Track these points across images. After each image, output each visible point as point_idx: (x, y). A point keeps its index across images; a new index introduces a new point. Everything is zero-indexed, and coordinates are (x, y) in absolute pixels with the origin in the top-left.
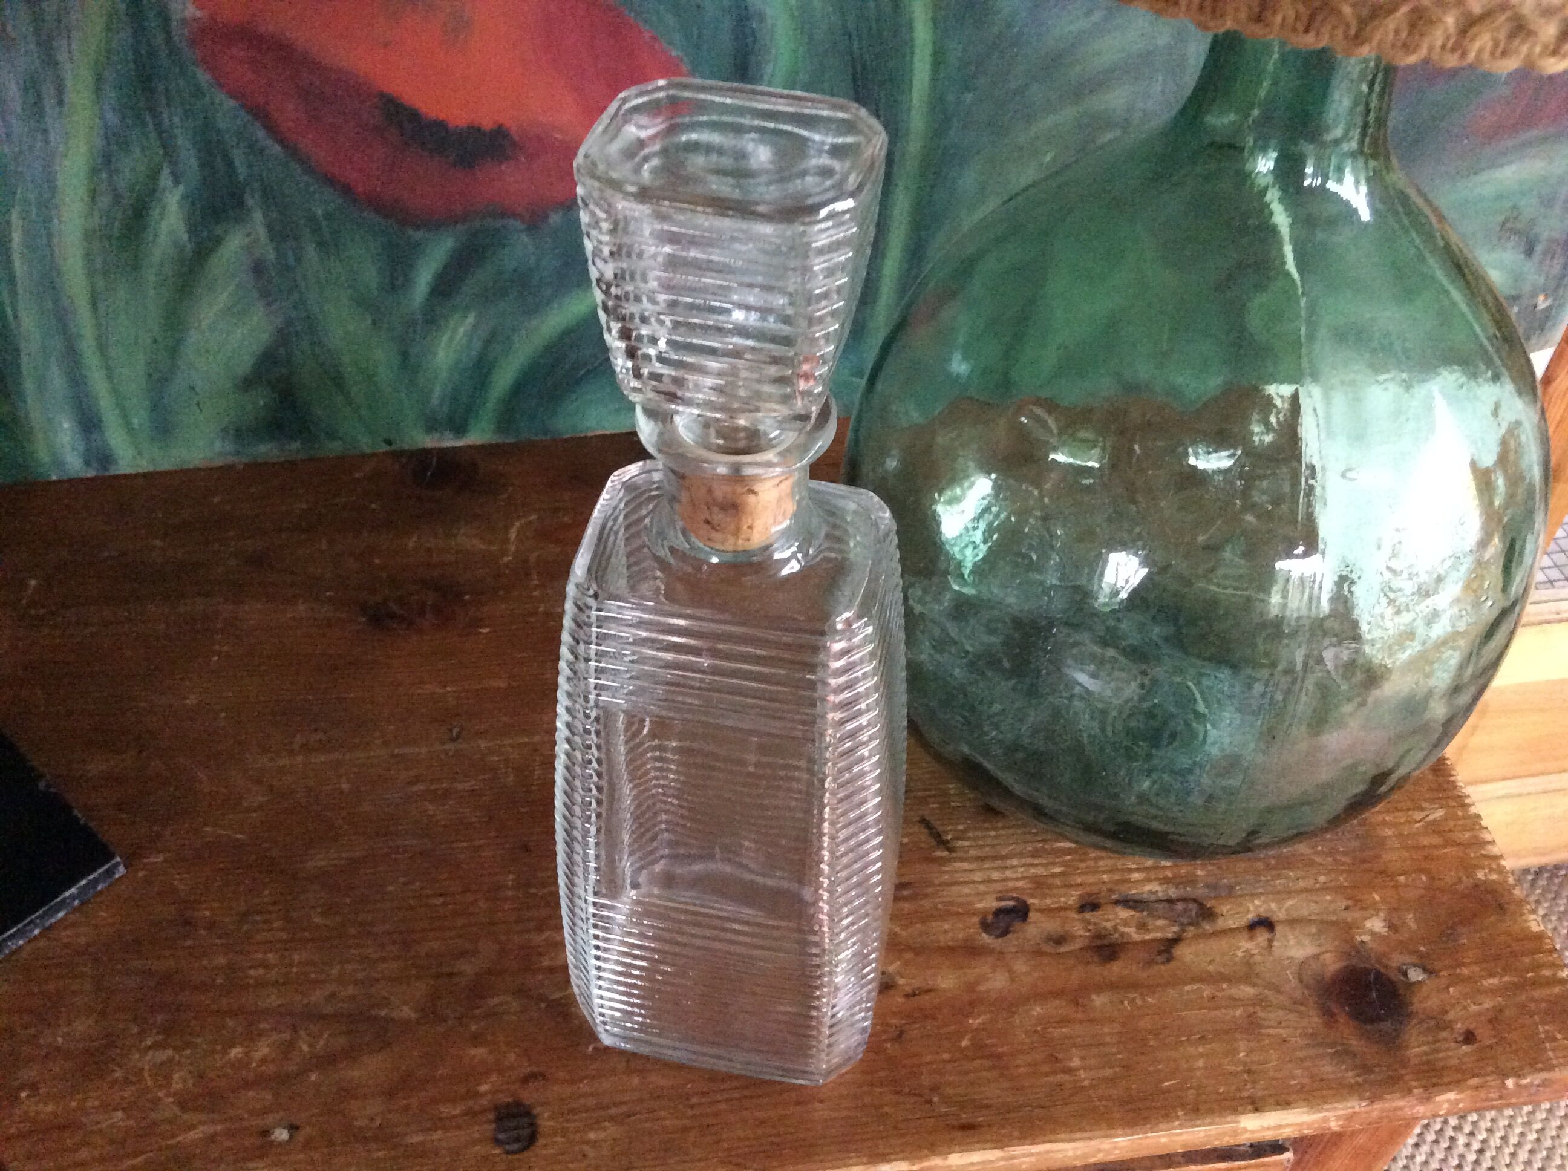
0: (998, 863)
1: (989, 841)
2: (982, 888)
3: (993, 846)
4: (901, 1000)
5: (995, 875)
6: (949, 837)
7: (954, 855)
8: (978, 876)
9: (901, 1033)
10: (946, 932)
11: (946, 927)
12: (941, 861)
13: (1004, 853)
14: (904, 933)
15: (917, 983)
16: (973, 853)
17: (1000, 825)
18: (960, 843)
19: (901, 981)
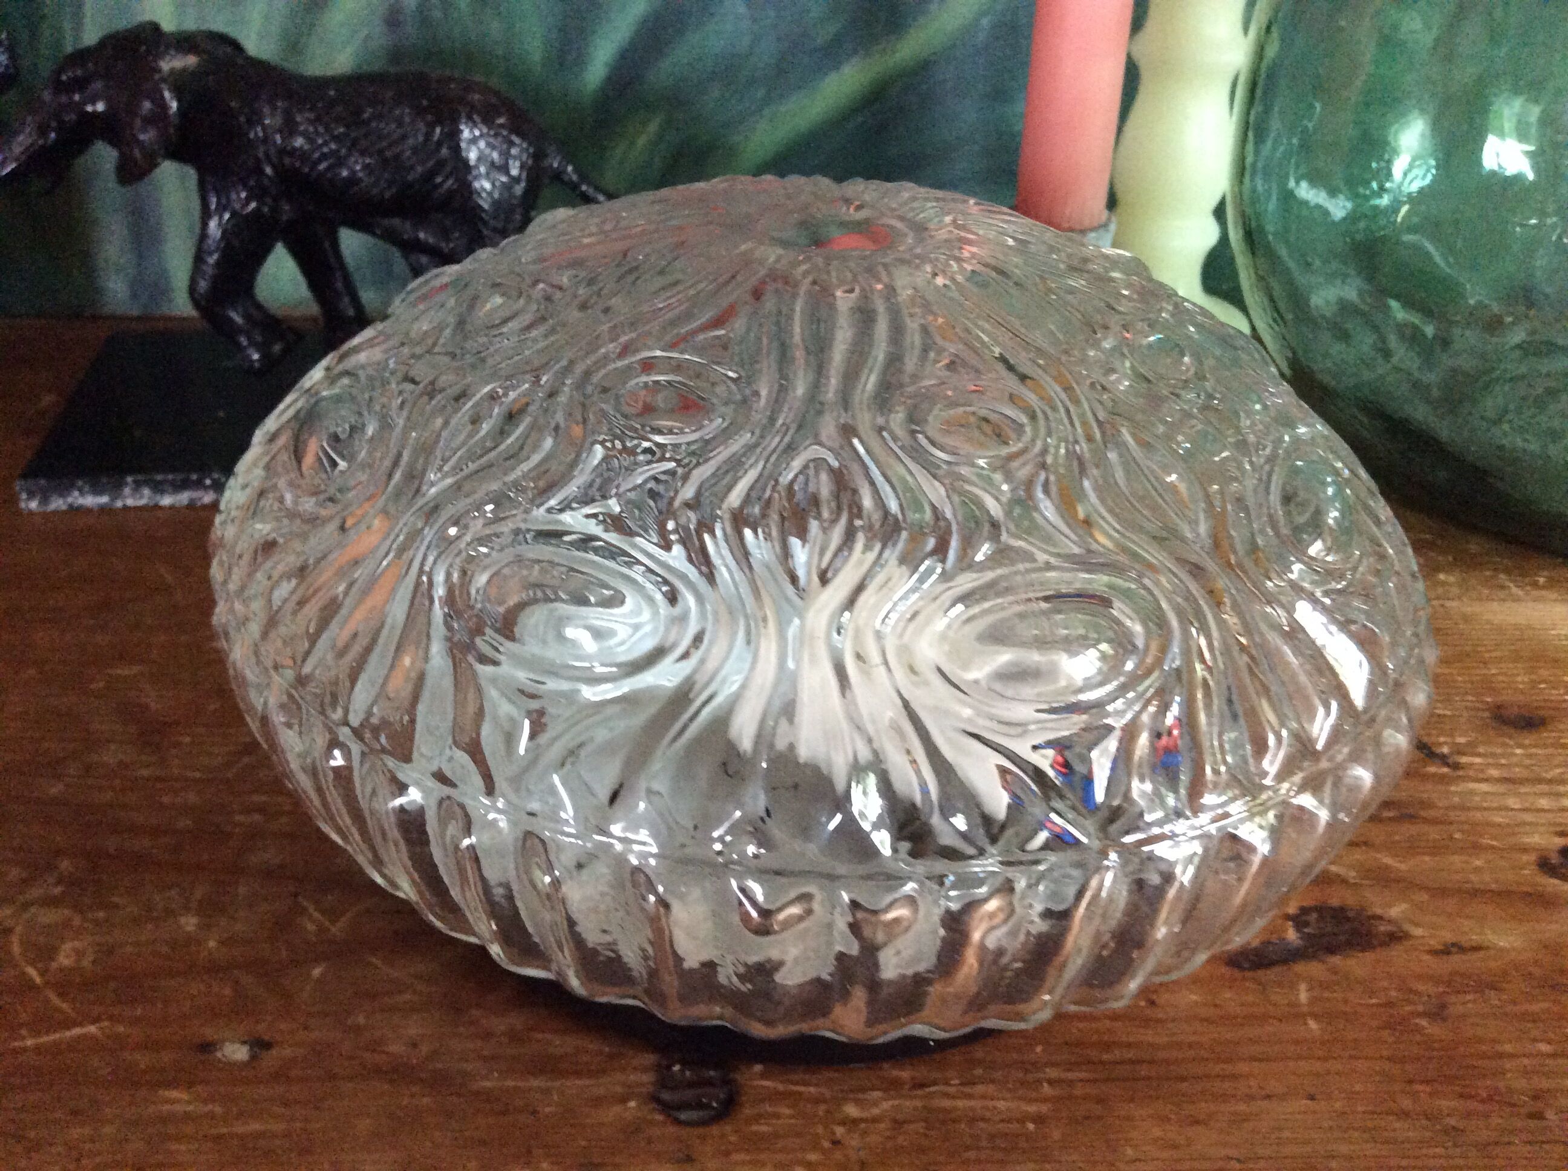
0: (1545, 788)
1: (1515, 760)
2: (1528, 817)
3: (1527, 767)
4: (1426, 957)
5: (1544, 803)
6: (1445, 750)
7: (1461, 773)
8: (1513, 802)
9: (1443, 1006)
10: (1477, 870)
11: (1478, 863)
12: (1442, 779)
13: (1549, 776)
14: (1403, 867)
15: (1448, 936)
16: (1494, 773)
17: (1527, 742)
18: (1464, 760)
19: (1418, 932)
